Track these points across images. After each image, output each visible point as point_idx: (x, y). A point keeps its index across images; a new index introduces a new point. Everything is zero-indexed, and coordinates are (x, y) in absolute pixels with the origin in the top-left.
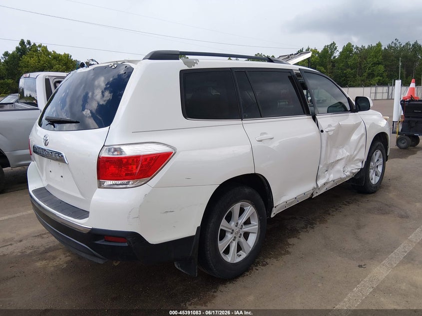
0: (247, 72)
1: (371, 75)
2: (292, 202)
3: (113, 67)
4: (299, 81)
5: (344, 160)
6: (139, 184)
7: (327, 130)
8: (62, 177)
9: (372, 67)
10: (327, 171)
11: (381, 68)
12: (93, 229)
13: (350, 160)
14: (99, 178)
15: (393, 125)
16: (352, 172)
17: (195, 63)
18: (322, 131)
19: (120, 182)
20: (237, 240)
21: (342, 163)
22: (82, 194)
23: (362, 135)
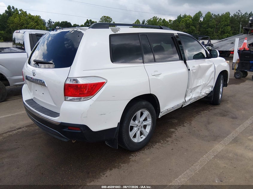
0: (147, 35)
1: (223, 33)
2: (171, 110)
3: (72, 32)
4: (178, 40)
5: (202, 86)
6: (87, 99)
7: (192, 69)
8: (43, 94)
9: (224, 27)
10: (191, 92)
11: (229, 28)
12: (62, 123)
13: (205, 86)
14: (65, 95)
15: (233, 65)
16: (206, 93)
17: (118, 30)
18: (189, 70)
19: (76, 98)
20: (140, 130)
21: (200, 88)
22: (55, 103)
23: (213, 72)
